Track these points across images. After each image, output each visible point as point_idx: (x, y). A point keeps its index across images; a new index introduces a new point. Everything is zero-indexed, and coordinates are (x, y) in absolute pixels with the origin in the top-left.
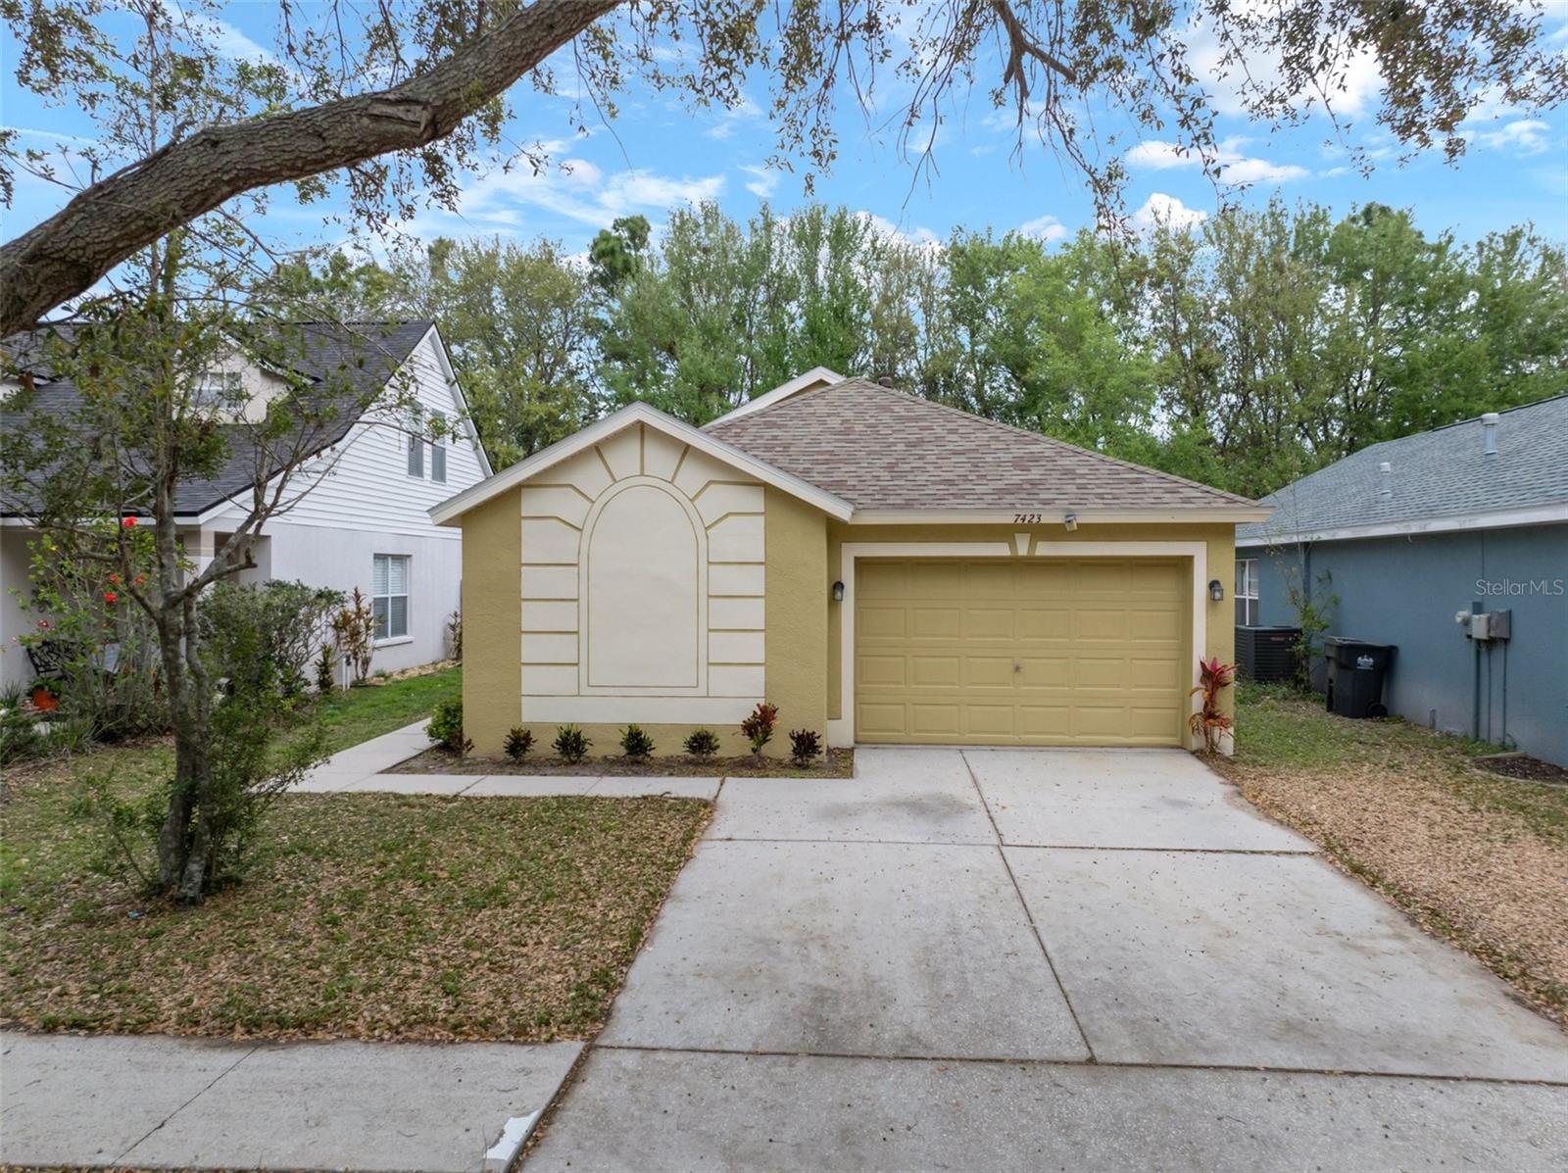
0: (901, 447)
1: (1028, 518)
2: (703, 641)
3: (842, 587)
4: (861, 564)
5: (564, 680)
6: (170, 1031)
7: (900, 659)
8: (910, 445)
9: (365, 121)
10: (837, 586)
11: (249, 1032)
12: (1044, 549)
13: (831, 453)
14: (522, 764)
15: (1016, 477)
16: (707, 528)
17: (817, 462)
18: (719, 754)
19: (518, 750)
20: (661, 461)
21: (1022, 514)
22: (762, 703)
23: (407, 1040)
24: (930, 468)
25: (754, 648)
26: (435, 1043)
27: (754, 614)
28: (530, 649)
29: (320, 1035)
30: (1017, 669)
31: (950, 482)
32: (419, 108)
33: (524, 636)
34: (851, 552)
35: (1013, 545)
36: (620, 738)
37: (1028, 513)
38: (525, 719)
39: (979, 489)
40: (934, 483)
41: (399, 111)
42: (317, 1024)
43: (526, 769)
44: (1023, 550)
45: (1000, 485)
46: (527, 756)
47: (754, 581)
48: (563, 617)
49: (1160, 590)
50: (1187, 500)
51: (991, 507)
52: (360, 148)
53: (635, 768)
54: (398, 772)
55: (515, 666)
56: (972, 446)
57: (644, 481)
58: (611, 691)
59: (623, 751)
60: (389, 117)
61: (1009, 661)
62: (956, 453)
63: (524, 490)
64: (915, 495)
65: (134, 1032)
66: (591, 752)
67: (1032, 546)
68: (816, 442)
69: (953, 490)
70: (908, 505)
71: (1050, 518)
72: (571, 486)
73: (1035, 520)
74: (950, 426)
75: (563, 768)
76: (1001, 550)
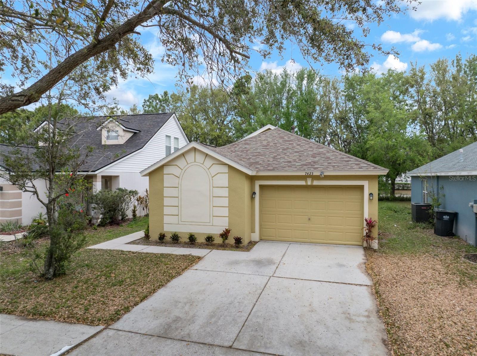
0: (281, 150)
1: (309, 174)
2: (211, 210)
3: (255, 193)
4: (261, 187)
5: (174, 220)
6: (16, 315)
7: (274, 215)
8: (284, 150)
9: (10, 101)
10: (254, 193)
11: (33, 316)
12: (316, 183)
13: (259, 153)
14: (162, 243)
15: (310, 160)
16: (212, 177)
17: (254, 156)
18: (215, 242)
19: (162, 239)
20: (200, 158)
21: (307, 172)
22: (227, 228)
23: (66, 322)
24: (286, 157)
25: (225, 212)
26: (71, 323)
27: (225, 202)
28: (166, 211)
29: (47, 318)
30: (309, 219)
31: (290, 162)
32: (23, 97)
33: (164, 207)
34: (258, 183)
35: (306, 181)
36: (188, 236)
37: (309, 172)
38: (165, 230)
39: (297, 164)
40: (285, 162)
41: (19, 98)
42: (48, 316)
43: (163, 244)
44: (309, 183)
45: (304, 163)
46: (164, 240)
47: (225, 192)
48: (174, 202)
49: (354, 196)
50: (361, 168)
51: (299, 170)
52: (10, 108)
53: (191, 246)
54: (131, 244)
55: (162, 215)
56: (302, 149)
57: (196, 163)
58: (187, 223)
59: (188, 240)
60: (16, 100)
61: (306, 217)
62: (296, 152)
63: (164, 167)
64: (277, 166)
65: (9, 314)
66: (180, 240)
67: (312, 181)
68: (257, 149)
69: (289, 164)
70: (273, 170)
71: (317, 173)
72: (176, 165)
73: (311, 174)
74: (299, 143)
75: (172, 245)
76: (302, 183)
